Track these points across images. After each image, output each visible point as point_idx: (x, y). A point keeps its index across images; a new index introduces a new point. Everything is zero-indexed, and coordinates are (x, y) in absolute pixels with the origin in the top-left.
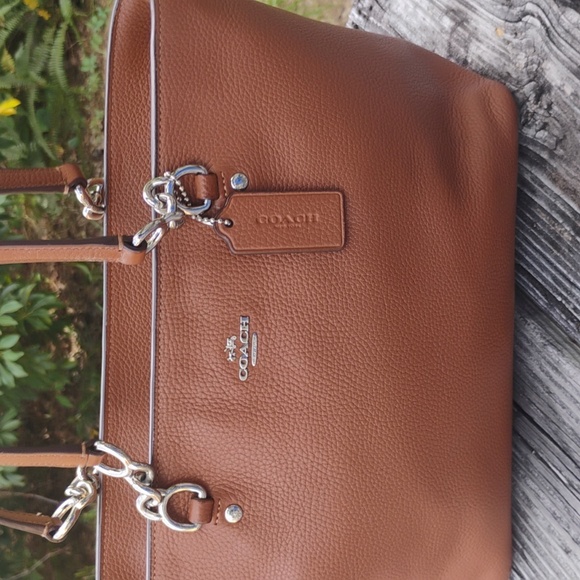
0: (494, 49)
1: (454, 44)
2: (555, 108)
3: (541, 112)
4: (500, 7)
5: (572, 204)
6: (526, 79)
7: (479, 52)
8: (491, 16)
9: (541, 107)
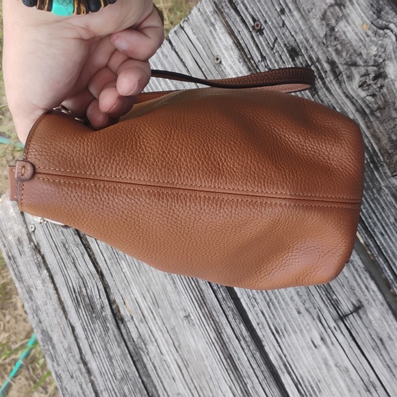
0: (356, 34)
1: (329, 13)
2: (385, 90)
3: (375, 87)
4: (371, 13)
5: (375, 146)
6: (372, 63)
7: (345, 29)
8: (363, 15)
9: (376, 84)
